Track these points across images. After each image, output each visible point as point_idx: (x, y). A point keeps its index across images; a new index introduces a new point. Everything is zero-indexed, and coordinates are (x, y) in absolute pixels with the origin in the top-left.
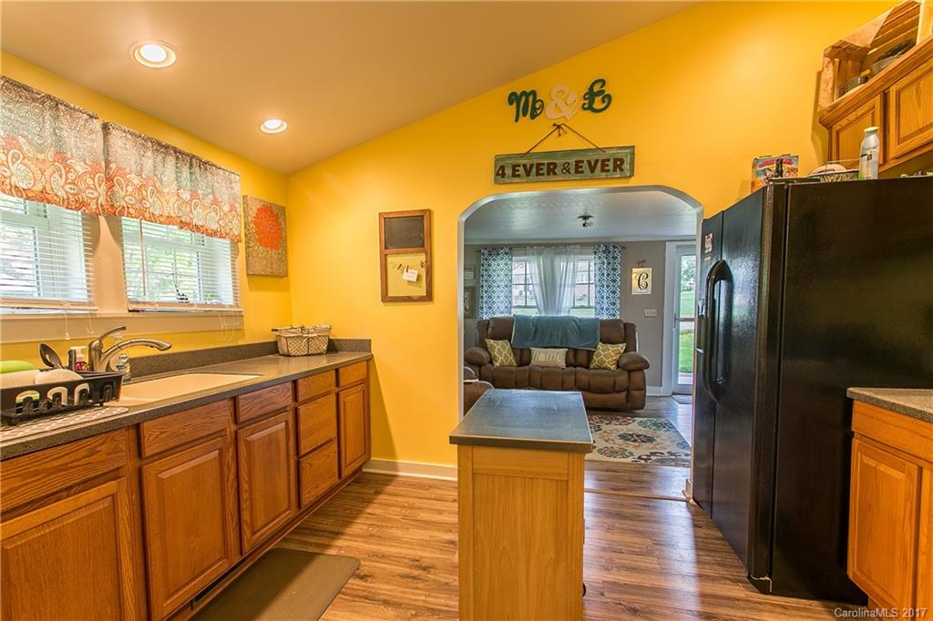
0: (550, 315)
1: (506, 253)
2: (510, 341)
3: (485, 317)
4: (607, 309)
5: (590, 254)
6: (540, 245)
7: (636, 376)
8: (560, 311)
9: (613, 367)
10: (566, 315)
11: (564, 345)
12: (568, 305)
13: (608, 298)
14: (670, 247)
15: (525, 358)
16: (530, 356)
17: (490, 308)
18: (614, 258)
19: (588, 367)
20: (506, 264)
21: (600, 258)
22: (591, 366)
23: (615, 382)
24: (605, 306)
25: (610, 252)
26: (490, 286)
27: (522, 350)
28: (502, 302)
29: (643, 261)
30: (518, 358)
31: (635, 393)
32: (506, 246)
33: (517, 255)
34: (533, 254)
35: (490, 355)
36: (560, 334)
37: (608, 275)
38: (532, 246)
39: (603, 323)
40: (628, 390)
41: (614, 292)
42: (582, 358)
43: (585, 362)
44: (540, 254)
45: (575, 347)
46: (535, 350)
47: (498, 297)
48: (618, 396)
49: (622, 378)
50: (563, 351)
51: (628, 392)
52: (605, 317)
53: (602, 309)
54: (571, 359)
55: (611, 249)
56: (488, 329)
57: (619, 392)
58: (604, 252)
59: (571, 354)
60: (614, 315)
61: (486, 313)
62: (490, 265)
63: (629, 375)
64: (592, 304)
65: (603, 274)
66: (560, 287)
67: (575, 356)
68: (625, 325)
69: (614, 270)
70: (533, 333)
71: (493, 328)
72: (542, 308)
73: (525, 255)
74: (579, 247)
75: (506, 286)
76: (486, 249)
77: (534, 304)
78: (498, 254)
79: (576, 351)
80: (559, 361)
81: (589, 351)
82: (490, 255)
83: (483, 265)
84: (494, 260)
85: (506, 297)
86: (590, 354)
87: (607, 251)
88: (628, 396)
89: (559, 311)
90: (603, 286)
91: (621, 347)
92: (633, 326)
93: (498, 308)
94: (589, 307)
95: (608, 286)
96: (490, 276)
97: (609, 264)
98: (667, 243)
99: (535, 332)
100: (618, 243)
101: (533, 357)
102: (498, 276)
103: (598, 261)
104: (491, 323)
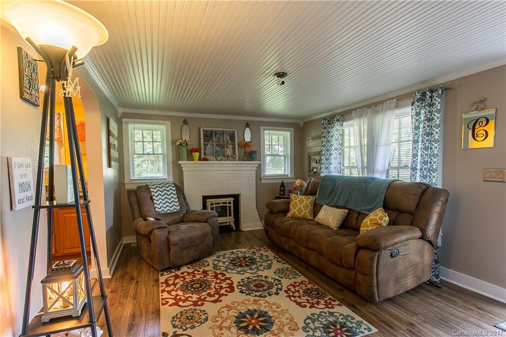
1: (338, 121)
23: (341, 256)
24: (418, 166)
26: (327, 150)
33: (347, 121)
34: (356, 118)
35: (289, 206)
40: (355, 270)
44: (361, 116)
45: (358, 210)
46: (323, 207)
51: (356, 273)
54: (353, 222)
57: (349, 269)
59: (355, 217)
63: (357, 251)
67: (357, 219)
74: (395, 100)
79: (359, 214)
83: (323, 133)
88: (355, 277)
96: (328, 141)
99: (333, 190)
100: (439, 85)
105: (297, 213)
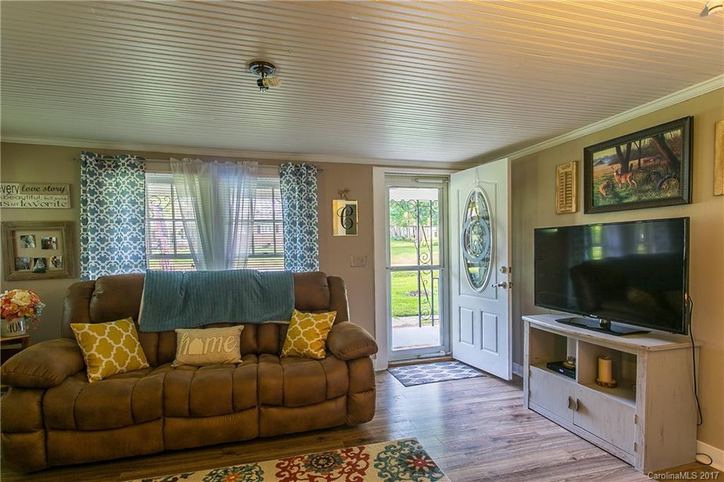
0: (216, 269)
1: (133, 166)
2: (135, 320)
3: (93, 276)
4: (302, 257)
5: (272, 176)
6: (194, 157)
7: (359, 368)
8: (232, 263)
9: (320, 354)
10: (241, 267)
11: (237, 320)
12: (243, 252)
13: (302, 241)
14: (378, 174)
15: (165, 348)
16: (176, 346)
17: (103, 259)
18: (309, 183)
19: (278, 353)
20: (133, 184)
21: (288, 182)
22: (285, 352)
23: (327, 383)
24: (299, 253)
25: (301, 174)
26: (101, 222)
27: (159, 334)
28: (125, 249)
29: (346, 191)
30: (152, 349)
31: (360, 398)
32: (132, 153)
33: (155, 171)
34: (182, 171)
35: (82, 355)
36: (230, 301)
37: (301, 208)
38: (180, 157)
39: (299, 279)
40: (348, 395)
41: (311, 233)
42: (269, 337)
43: (274, 345)
44: (193, 170)
45: (256, 320)
46: (183, 334)
47: (119, 240)
48: (332, 405)
49: (338, 375)
50: (235, 331)
51: (348, 397)
52: (299, 269)
53: (295, 257)
54: (252, 342)
55: (304, 169)
56: (90, 299)
57: (335, 399)
58: (294, 173)
59: (251, 334)
60: (312, 266)
61: (95, 269)
62: (100, 184)
63: (348, 368)
64: (280, 250)
65: (294, 206)
66: (230, 223)
67: (257, 336)
68: (329, 279)
69: (310, 200)
70: (180, 302)
71: (99, 296)
72: (201, 258)
73: (169, 171)
74: (256, 163)
75: (134, 221)
76: (91, 155)
77: (188, 251)
78: (117, 166)
79: (258, 327)
80: (227, 350)
81: (279, 326)
82: (101, 167)
83: (85, 183)
84: (110, 176)
85: (135, 239)
86: (281, 331)
87: (297, 173)
88: (348, 403)
89: (229, 262)
90: (294, 224)
91: (329, 317)
92: (339, 280)
93: (120, 258)
94: (275, 255)
95: (301, 224)
96: (101, 203)
97: (301, 191)
98: (375, 169)
99: (186, 300)
100: (313, 163)
101: (180, 349)
102: (118, 203)
103: (287, 187)
104: (98, 287)
105: (115, 364)
